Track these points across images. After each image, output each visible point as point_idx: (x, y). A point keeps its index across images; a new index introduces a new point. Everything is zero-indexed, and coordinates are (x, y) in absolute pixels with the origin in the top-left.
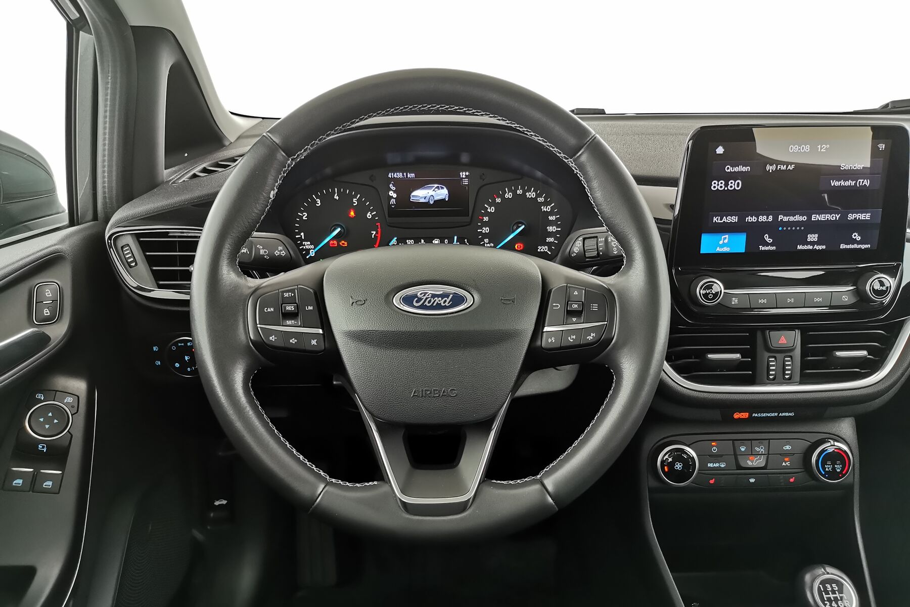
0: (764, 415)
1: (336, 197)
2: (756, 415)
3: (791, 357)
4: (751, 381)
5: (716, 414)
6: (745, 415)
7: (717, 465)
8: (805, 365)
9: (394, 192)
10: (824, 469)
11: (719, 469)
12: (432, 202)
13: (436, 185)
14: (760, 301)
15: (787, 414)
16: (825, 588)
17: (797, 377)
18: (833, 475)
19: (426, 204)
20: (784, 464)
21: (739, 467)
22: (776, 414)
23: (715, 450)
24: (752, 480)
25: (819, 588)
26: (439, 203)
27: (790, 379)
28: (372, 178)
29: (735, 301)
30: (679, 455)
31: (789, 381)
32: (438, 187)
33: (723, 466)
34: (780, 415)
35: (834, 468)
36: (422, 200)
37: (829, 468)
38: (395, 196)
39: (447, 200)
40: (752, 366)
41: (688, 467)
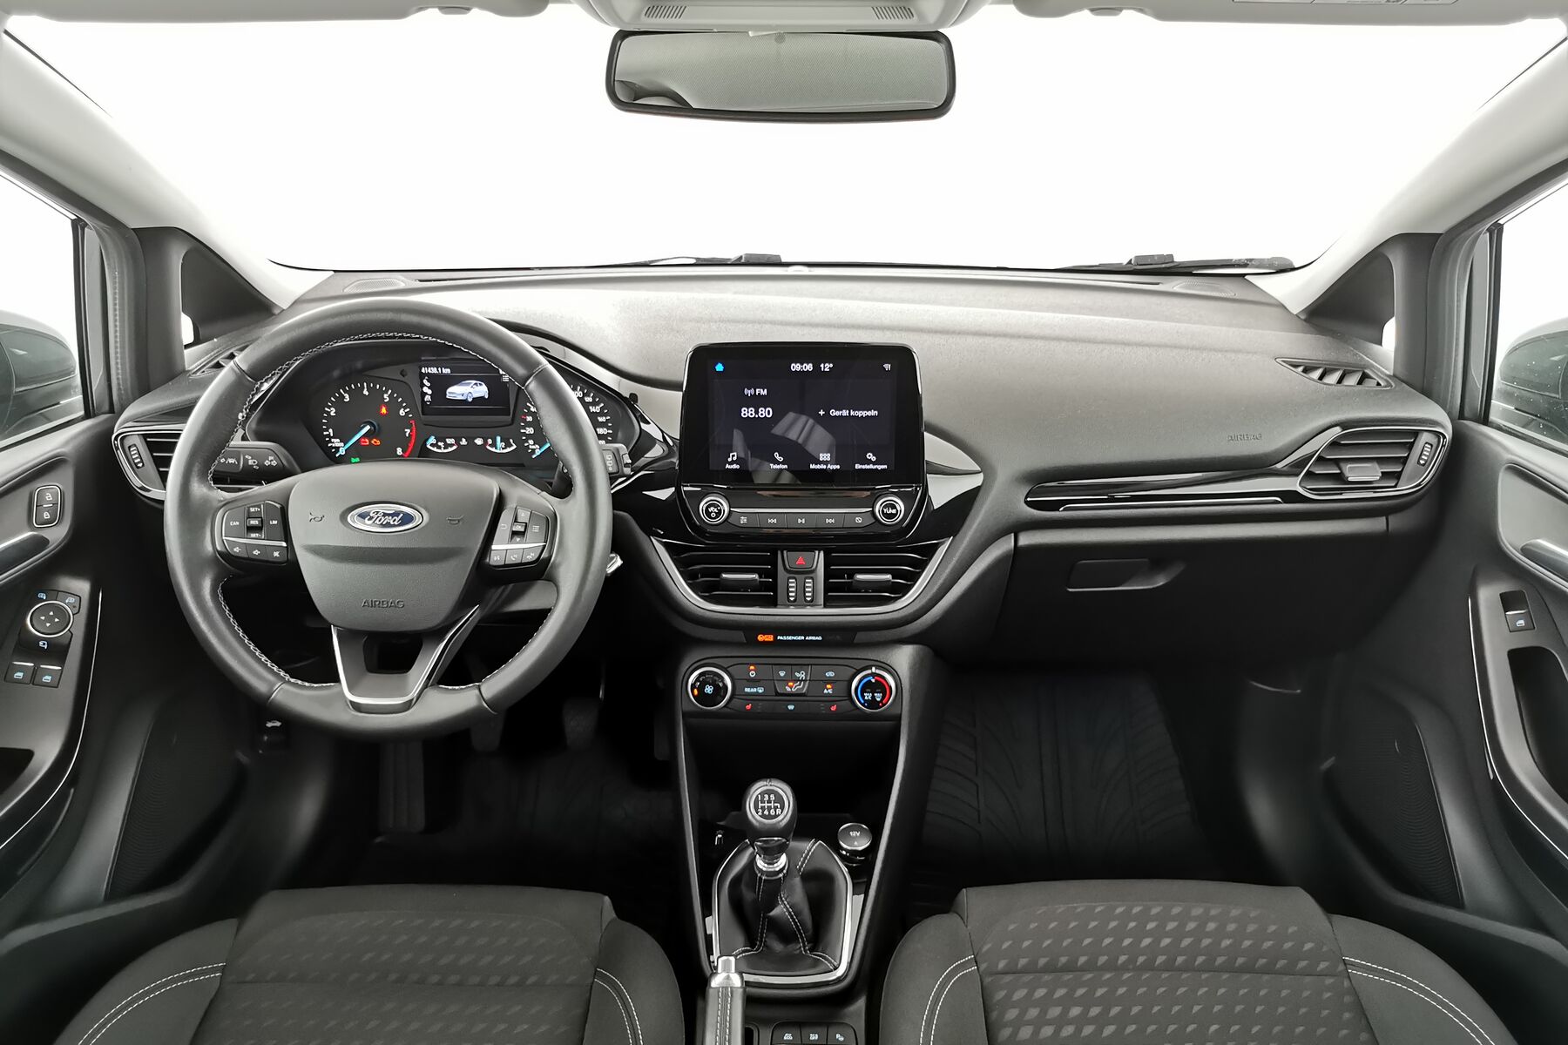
0: (790, 638)
1: (366, 392)
2: (781, 638)
3: (812, 578)
4: (773, 602)
5: (740, 636)
6: (770, 638)
7: (755, 690)
8: (828, 588)
9: (429, 388)
10: (863, 697)
11: (757, 694)
12: (470, 400)
13: (474, 382)
14: (769, 521)
15: (813, 638)
16: (763, 797)
17: (821, 600)
18: (873, 704)
19: (464, 402)
20: (826, 691)
21: (777, 694)
22: (803, 638)
23: (752, 674)
24: (791, 707)
25: (757, 796)
26: (478, 400)
27: (812, 601)
28: (403, 374)
29: (743, 520)
30: (715, 680)
31: (812, 603)
32: (476, 384)
33: (760, 691)
34: (807, 638)
35: (873, 697)
36: (460, 398)
37: (868, 696)
38: (430, 392)
39: (487, 397)
40: (773, 587)
41: (720, 691)
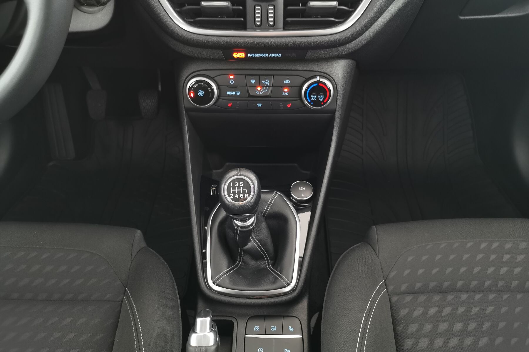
0: (257, 55)
2: (251, 55)
3: (274, 6)
4: (243, 26)
5: (219, 54)
6: (242, 55)
7: (234, 93)
8: (287, 14)
10: (310, 98)
11: (235, 96)
15: (275, 55)
16: (234, 184)
17: (281, 24)
18: (316, 103)
20: (284, 94)
21: (250, 96)
22: (267, 55)
23: (232, 82)
24: (259, 105)
25: (230, 184)
27: (274, 25)
30: (205, 87)
31: (274, 27)
33: (238, 94)
34: (270, 55)
35: (317, 98)
37: (314, 97)
40: (243, 13)
41: (209, 94)
